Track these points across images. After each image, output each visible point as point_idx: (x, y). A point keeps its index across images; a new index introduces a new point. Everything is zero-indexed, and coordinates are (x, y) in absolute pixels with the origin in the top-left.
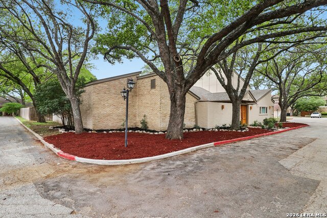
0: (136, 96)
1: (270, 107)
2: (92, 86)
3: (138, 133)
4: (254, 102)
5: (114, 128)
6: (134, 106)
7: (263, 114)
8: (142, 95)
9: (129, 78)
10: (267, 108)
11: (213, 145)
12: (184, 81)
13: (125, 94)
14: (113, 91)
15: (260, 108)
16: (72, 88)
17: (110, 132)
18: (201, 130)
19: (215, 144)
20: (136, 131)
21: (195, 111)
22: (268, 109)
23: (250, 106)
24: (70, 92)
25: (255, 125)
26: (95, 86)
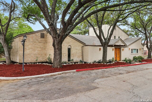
0: (46, 43)
1: (140, 49)
2: (18, 38)
3: (44, 65)
4: (125, 46)
5: (32, 62)
6: (45, 49)
7: (135, 53)
8: (49, 42)
9: (41, 32)
10: (137, 50)
11: (75, 71)
12: (57, 35)
13: (23, 43)
14: (32, 40)
15: (132, 50)
16: (3, 39)
17: (28, 64)
18: (83, 63)
19: (76, 71)
20: (43, 64)
21: (82, 52)
22: (139, 50)
23: (122, 48)
24: (3, 41)
25: (125, 61)
26: (20, 37)
